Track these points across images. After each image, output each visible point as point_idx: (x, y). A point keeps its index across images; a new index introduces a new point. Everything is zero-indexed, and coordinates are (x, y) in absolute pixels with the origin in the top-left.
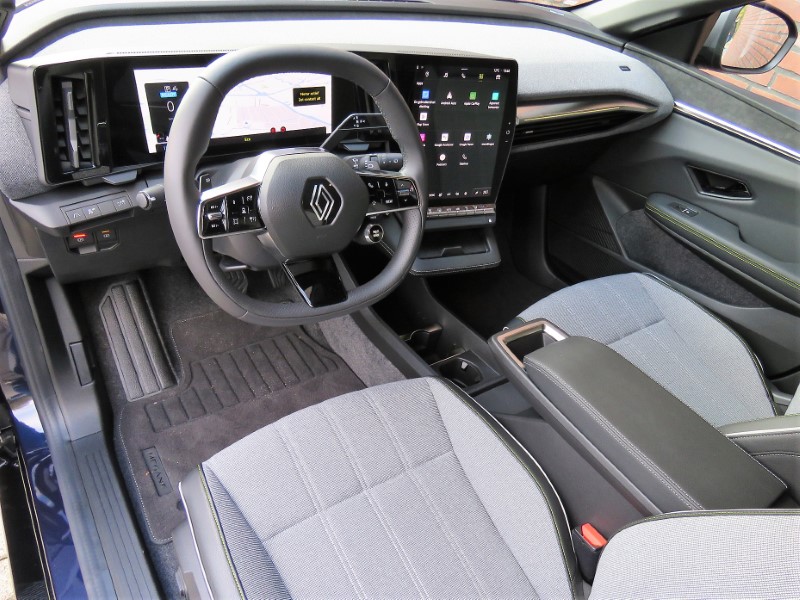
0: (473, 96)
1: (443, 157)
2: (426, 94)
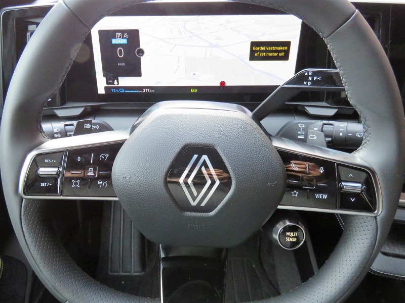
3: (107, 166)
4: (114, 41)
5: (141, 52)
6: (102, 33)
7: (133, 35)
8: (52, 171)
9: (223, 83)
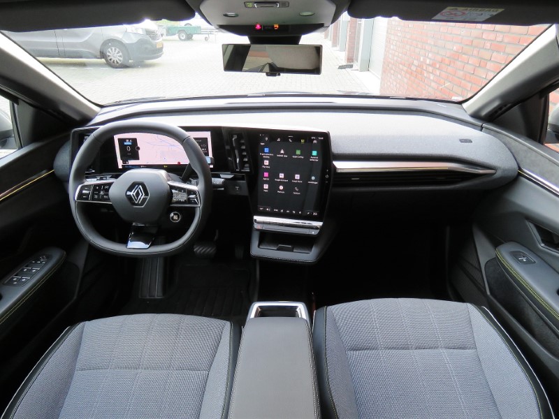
0: (298, 152)
1: (281, 188)
2: (266, 150)
3: (107, 190)
4: (125, 144)
5: (139, 148)
6: (119, 140)
7: (134, 141)
8: (87, 192)
9: (179, 163)
